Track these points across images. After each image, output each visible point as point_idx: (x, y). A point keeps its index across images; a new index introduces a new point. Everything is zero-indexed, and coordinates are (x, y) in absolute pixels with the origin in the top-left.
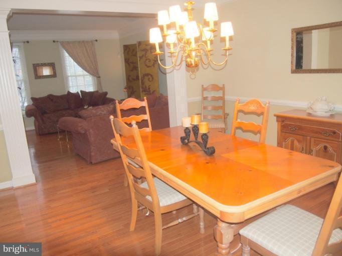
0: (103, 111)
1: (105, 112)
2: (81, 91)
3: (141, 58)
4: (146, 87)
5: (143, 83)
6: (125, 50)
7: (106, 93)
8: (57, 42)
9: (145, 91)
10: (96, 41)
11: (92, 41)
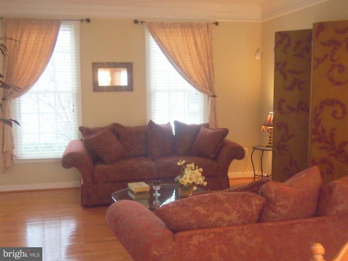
0: (227, 212)
1: (234, 216)
2: (176, 123)
3: (319, 61)
4: (324, 131)
5: (318, 122)
6: (278, 43)
7: (225, 132)
8: (142, 22)
9: (319, 140)
10: (217, 24)
11: (208, 25)
